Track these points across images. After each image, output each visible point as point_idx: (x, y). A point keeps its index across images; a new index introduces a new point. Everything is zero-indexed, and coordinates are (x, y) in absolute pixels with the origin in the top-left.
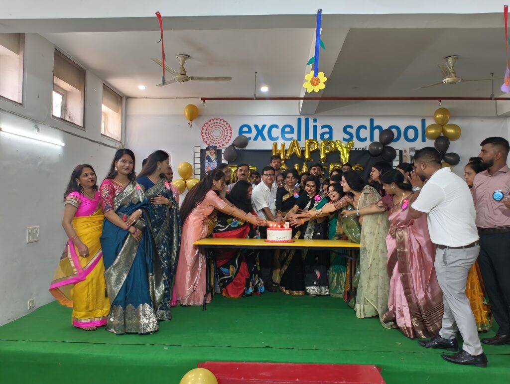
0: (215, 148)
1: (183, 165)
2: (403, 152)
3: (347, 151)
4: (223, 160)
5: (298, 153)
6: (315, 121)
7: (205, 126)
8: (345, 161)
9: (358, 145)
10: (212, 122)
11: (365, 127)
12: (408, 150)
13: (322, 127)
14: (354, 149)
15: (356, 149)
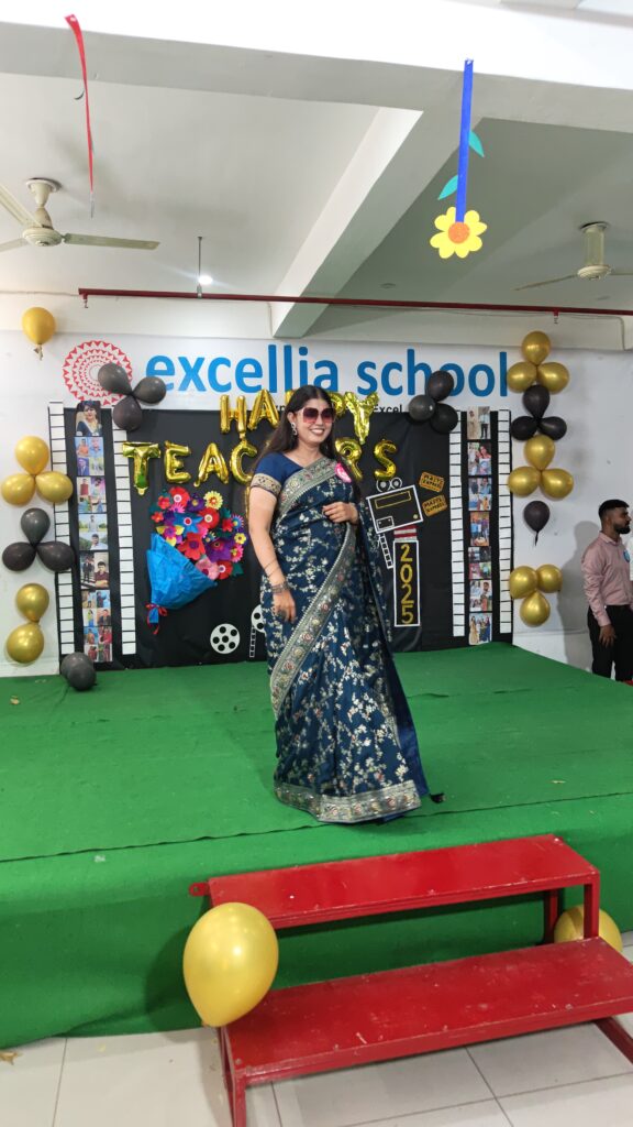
0: (96, 405)
1: (27, 443)
2: (468, 415)
3: (365, 413)
4: (114, 433)
5: (273, 418)
6: (303, 351)
7: (70, 357)
8: (363, 434)
9: (387, 402)
10: (86, 348)
11: (398, 367)
12: (476, 413)
13: (318, 365)
14: (379, 411)
15: (382, 410)
